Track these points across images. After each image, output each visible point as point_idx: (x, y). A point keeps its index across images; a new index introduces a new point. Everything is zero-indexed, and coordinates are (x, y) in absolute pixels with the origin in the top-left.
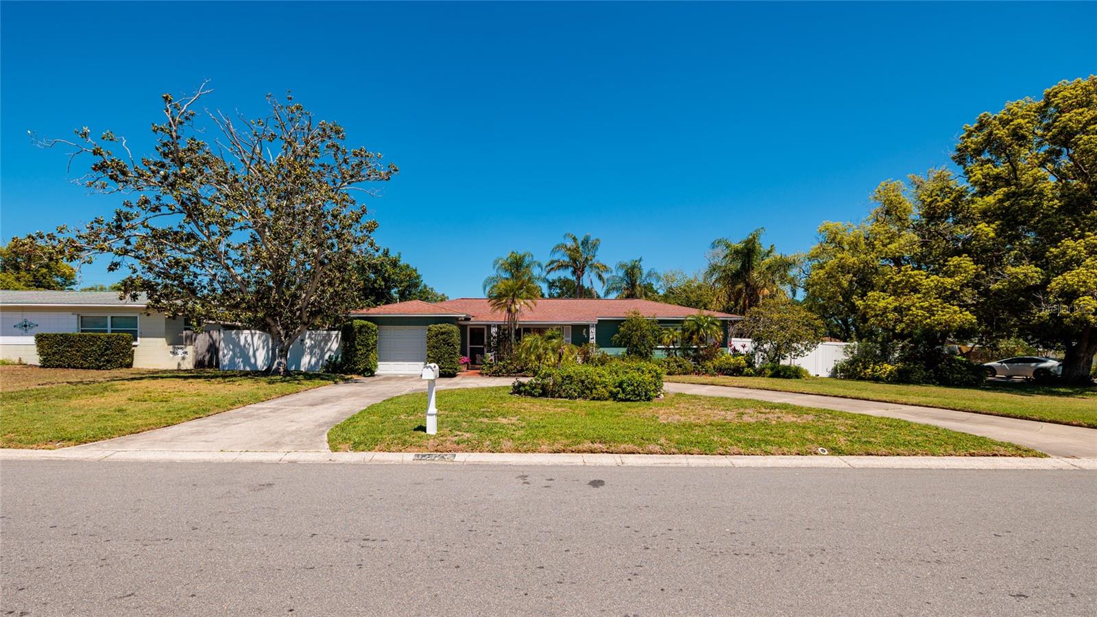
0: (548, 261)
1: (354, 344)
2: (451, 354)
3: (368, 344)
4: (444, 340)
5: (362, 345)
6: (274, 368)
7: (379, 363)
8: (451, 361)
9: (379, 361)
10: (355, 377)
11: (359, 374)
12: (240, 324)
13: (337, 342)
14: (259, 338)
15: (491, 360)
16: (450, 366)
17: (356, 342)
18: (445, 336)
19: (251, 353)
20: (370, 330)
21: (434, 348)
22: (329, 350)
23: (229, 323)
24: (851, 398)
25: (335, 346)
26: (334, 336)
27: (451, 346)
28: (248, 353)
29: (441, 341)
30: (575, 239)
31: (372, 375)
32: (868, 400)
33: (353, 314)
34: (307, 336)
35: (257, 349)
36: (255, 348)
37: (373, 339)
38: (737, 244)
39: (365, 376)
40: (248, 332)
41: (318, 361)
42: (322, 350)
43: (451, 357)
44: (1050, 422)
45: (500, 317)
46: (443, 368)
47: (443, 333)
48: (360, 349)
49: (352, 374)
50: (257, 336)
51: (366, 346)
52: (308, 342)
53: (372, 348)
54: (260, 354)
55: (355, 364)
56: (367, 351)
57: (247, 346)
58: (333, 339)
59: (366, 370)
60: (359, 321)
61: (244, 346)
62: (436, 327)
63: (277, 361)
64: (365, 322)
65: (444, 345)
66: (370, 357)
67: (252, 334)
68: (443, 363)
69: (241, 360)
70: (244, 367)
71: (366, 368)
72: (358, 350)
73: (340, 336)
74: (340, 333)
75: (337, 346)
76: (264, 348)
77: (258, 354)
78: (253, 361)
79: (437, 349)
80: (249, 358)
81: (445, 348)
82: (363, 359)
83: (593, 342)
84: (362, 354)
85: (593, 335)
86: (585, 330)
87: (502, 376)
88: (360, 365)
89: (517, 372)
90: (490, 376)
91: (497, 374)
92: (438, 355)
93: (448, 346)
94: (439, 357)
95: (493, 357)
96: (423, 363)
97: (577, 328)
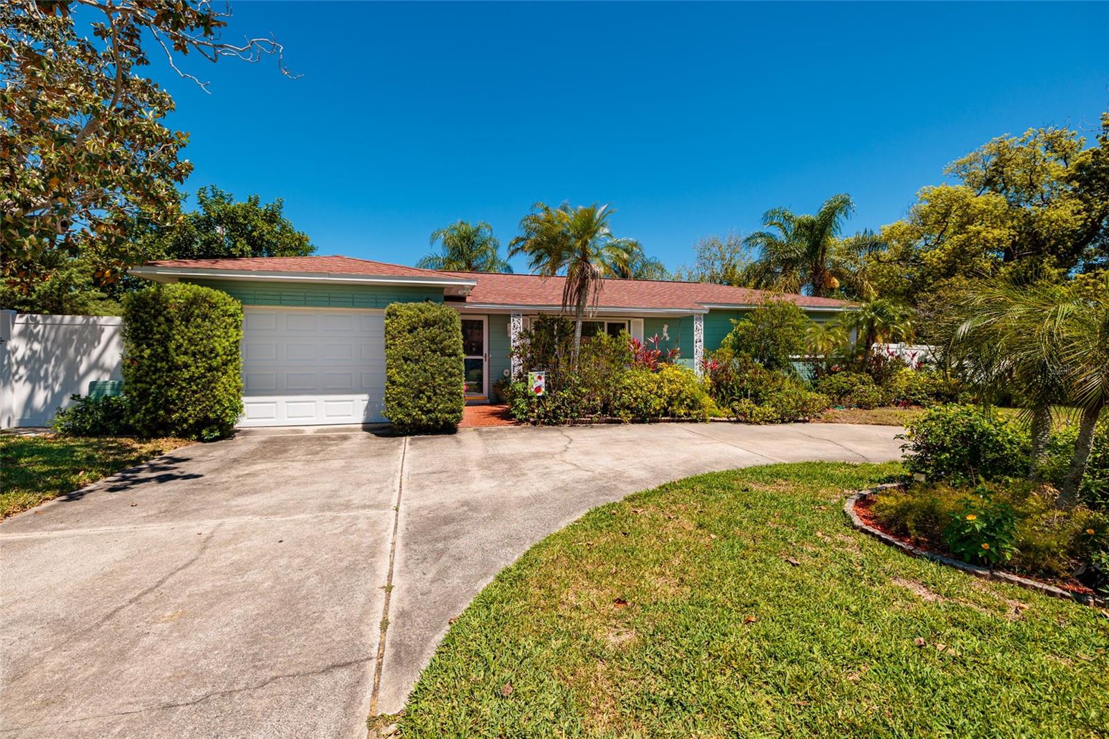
0: (511, 239)
1: (166, 351)
2: (451, 375)
3: (212, 351)
4: (433, 341)
5: (194, 354)
7: (244, 399)
8: (451, 394)
9: (245, 395)
10: (170, 447)
11: (184, 435)
13: (117, 345)
15: (538, 390)
16: (450, 405)
17: (172, 345)
18: (434, 330)
20: (218, 312)
21: (406, 359)
22: (95, 366)
25: (113, 356)
27: (450, 356)
29: (427, 343)
31: (226, 432)
33: (166, 268)
34: (17, 329)
37: (227, 337)
39: (201, 439)
42: (72, 368)
43: (450, 384)
47: (427, 324)
48: (186, 366)
49: (157, 437)
51: (203, 356)
52: (19, 347)
53: (225, 364)
55: (169, 407)
56: (210, 369)
58: (104, 337)
59: (204, 423)
60: (180, 285)
62: (409, 308)
64: (204, 290)
65: (434, 352)
66: (220, 387)
68: (429, 398)
71: (207, 417)
72: (178, 368)
73: (125, 330)
74: (126, 321)
79: (417, 361)
81: (434, 361)
82: (195, 392)
83: (699, 348)
84: (191, 380)
85: (699, 334)
86: (666, 327)
87: (564, 423)
88: (185, 410)
89: (594, 411)
90: (534, 423)
91: (552, 420)
92: (416, 379)
93: (443, 354)
94: (420, 384)
95: (542, 382)
96: (366, 397)
97: (653, 323)
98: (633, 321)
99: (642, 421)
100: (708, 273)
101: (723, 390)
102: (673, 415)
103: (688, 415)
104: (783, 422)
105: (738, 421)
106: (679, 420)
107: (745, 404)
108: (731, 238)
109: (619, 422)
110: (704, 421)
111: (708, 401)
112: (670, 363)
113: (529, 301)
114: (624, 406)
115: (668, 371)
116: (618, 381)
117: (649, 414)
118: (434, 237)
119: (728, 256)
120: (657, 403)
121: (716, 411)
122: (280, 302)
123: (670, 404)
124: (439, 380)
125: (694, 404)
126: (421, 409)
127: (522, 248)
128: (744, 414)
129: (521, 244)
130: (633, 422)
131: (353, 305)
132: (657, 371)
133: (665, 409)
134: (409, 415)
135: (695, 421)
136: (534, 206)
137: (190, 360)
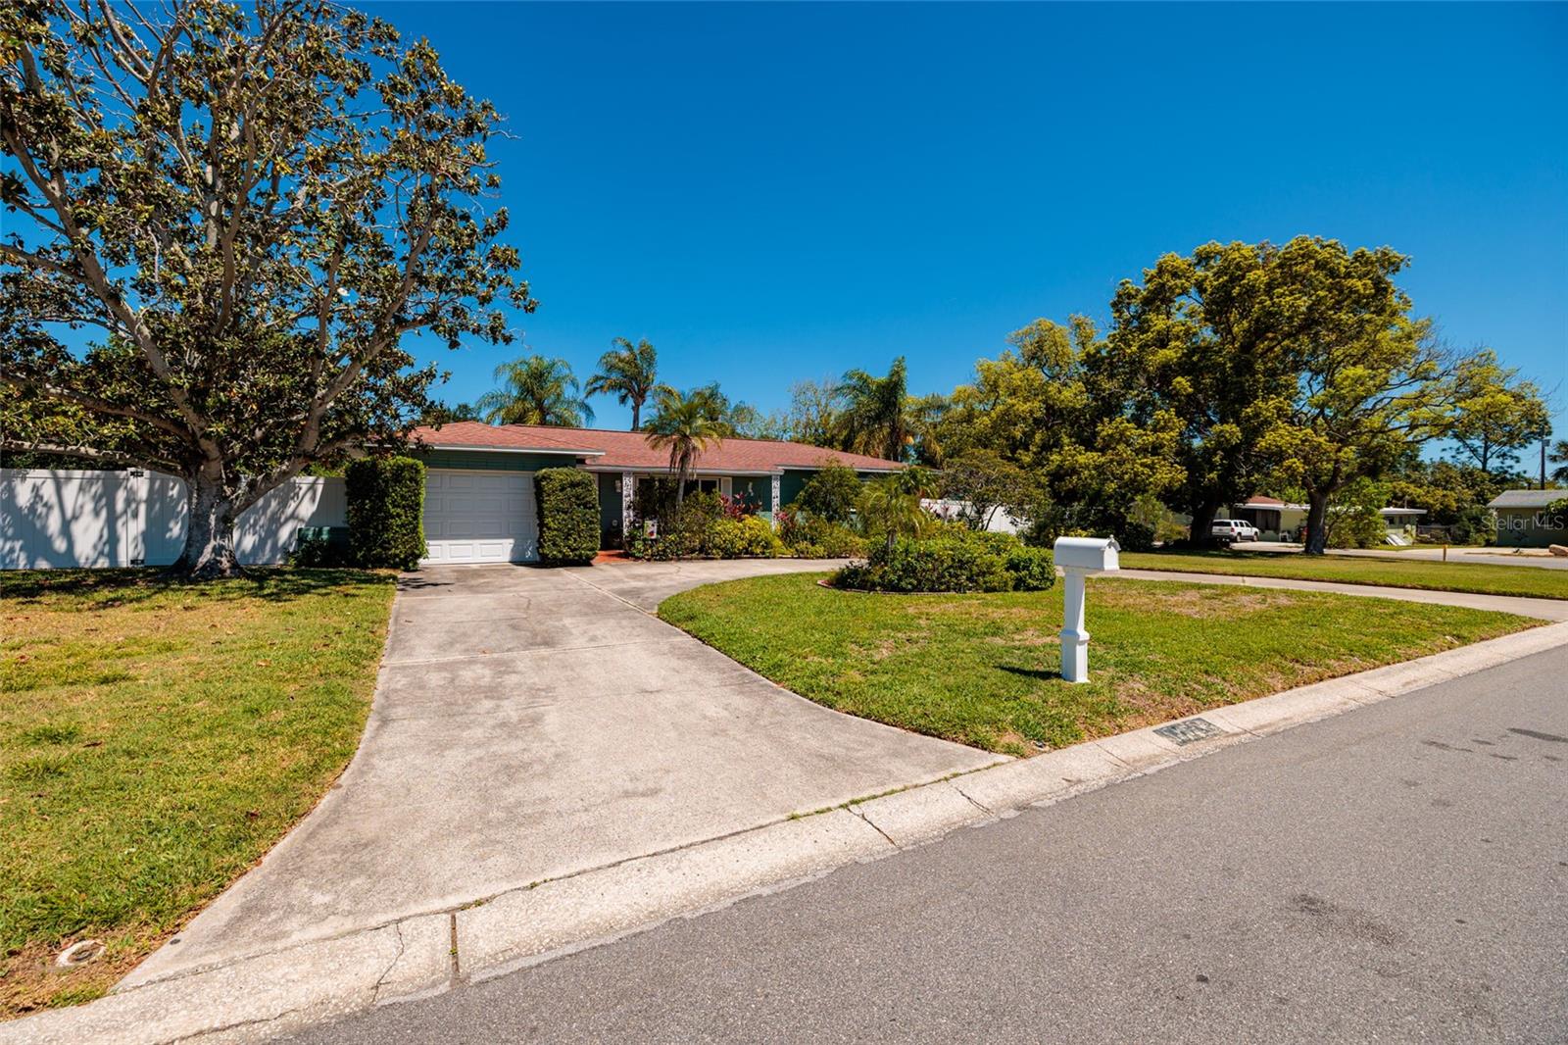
0: (589, 377)
2: (592, 522)
4: (577, 498)
6: (202, 560)
8: (591, 536)
10: (393, 573)
11: (394, 567)
12: (92, 452)
13: (313, 499)
14: (81, 489)
15: (652, 533)
16: (590, 544)
18: (579, 490)
19: (54, 524)
21: (558, 511)
23: (52, 447)
24: (1160, 570)
25: (307, 509)
26: (304, 487)
27: (590, 508)
28: (45, 527)
29: (573, 500)
30: (629, 347)
31: (417, 566)
32: (1180, 572)
35: (75, 517)
36: (69, 514)
38: (881, 376)
39: (408, 569)
40: (45, 473)
41: (262, 542)
42: (273, 519)
43: (591, 529)
44: (1385, 586)
45: (659, 459)
46: (575, 549)
47: (573, 485)
48: (399, 515)
49: (377, 568)
50: (74, 485)
51: (411, 507)
54: (86, 529)
55: (385, 545)
57: (40, 509)
58: (301, 492)
59: (410, 558)
61: (32, 508)
63: (213, 543)
64: (409, 460)
65: (579, 506)
67: (56, 479)
68: (575, 540)
69: (18, 545)
70: (31, 561)
71: (413, 554)
72: (393, 517)
73: (320, 488)
74: (321, 481)
75: (314, 508)
76: (97, 513)
77: (77, 529)
78: (60, 545)
79: (566, 513)
80: (49, 540)
81: (579, 512)
82: (404, 535)
83: (776, 501)
84: (403, 525)
85: (776, 492)
86: (751, 484)
87: (671, 559)
88: (397, 548)
89: (693, 551)
90: (649, 560)
91: (662, 557)
92: (566, 525)
93: (585, 507)
94: (569, 529)
95: (655, 529)
96: (512, 541)
97: (739, 482)
98: (723, 479)
99: (730, 558)
100: (804, 420)
101: (789, 534)
102: (752, 553)
103: (763, 553)
104: (829, 558)
105: (799, 558)
106: (756, 557)
107: (803, 545)
108: (826, 383)
109: (712, 559)
110: (774, 557)
111: (778, 542)
112: (752, 514)
113: (637, 463)
114: (715, 546)
115: (749, 520)
116: (711, 528)
117: (735, 553)
118: (497, 372)
119: (823, 403)
120: (740, 545)
121: (784, 550)
122: (449, 466)
123: (750, 545)
124: (583, 526)
125: (768, 545)
126: (569, 547)
127: (602, 387)
128: (802, 553)
129: (600, 383)
130: (723, 558)
131: (505, 468)
132: (741, 520)
133: (746, 549)
134: (560, 552)
135: (768, 558)
136: (614, 342)
137: (401, 512)
